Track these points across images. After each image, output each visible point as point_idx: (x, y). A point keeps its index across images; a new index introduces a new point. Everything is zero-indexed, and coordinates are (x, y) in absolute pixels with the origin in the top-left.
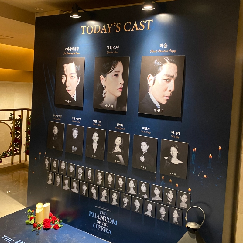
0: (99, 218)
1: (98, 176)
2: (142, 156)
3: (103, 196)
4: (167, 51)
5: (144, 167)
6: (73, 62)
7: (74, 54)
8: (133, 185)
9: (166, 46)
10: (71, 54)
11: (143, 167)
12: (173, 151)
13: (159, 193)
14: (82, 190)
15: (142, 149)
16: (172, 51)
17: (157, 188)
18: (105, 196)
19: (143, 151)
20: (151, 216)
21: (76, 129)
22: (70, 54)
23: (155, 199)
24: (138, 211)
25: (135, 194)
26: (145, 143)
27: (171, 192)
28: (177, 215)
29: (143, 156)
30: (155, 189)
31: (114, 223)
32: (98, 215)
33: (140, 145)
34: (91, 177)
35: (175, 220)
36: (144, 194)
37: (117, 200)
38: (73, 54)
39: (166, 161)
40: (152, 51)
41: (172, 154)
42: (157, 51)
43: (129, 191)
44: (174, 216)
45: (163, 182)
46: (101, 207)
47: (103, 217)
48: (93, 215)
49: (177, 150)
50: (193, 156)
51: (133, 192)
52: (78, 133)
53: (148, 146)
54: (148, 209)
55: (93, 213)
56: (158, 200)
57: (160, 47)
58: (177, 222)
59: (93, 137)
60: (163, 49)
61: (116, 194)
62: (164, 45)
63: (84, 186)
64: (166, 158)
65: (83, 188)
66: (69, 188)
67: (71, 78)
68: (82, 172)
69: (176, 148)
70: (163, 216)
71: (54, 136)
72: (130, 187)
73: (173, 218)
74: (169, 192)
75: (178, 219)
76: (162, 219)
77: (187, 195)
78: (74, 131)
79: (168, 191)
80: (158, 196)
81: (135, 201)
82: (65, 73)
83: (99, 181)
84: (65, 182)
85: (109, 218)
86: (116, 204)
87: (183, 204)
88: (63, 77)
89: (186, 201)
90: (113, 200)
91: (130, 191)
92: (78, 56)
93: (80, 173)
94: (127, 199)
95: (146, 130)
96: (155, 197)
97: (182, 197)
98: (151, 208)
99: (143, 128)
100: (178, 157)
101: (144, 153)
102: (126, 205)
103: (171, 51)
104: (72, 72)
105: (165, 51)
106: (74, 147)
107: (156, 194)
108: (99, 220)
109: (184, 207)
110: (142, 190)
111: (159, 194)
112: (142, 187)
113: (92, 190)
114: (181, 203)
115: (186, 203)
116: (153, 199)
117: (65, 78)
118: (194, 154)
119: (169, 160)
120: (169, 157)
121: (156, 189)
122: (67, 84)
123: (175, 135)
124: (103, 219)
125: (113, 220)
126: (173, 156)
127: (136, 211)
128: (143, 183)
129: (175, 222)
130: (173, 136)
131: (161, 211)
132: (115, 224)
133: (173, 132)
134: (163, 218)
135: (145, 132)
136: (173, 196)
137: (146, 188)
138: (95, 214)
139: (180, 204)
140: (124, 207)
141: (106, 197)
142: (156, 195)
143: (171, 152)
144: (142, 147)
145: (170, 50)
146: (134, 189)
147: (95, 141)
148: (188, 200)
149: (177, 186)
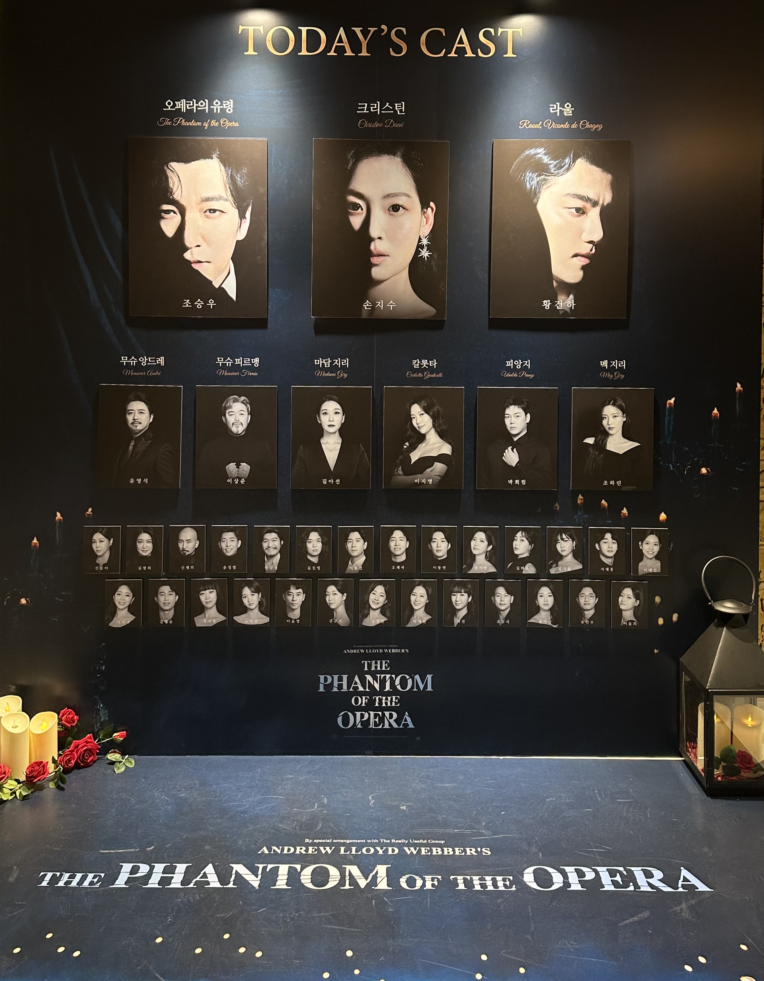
0: (361, 689)
1: (349, 545)
2: (510, 448)
3: (374, 606)
4: (574, 126)
5: (517, 482)
6: (214, 156)
7: (214, 123)
8: (486, 543)
9: (568, 110)
10: (199, 124)
11: (514, 482)
12: (611, 418)
13: (571, 550)
14: (285, 607)
15: (509, 428)
16: (592, 126)
17: (564, 536)
18: (381, 605)
19: (514, 432)
20: (550, 624)
21: (243, 398)
22: (193, 123)
23: (560, 569)
24: (508, 622)
25: (493, 570)
26: (516, 407)
27: (608, 536)
28: (633, 599)
29: (512, 450)
30: (559, 538)
31: (422, 687)
32: (357, 679)
33: (503, 416)
34: (320, 555)
35: (628, 615)
36: (524, 562)
37: (428, 608)
38: (206, 125)
39: (591, 450)
40: (525, 124)
41: (607, 427)
42: (542, 125)
43: (471, 566)
44: (622, 607)
45: (579, 513)
46: (365, 649)
47: (375, 679)
48: (336, 684)
49: (620, 413)
50: (666, 421)
51: (485, 568)
52: (250, 413)
53: (528, 415)
54: (541, 605)
55: (336, 677)
56: (569, 570)
57: (552, 111)
58: (632, 622)
59: (322, 416)
60: (562, 119)
61: (424, 587)
62: (562, 106)
63: (293, 590)
64: (590, 441)
65: (290, 598)
66: (222, 618)
67: (207, 217)
68: (279, 547)
69: (620, 407)
70: (589, 614)
71: (131, 438)
72: (475, 552)
73: (621, 610)
74: (603, 538)
75: (636, 610)
76: (587, 622)
77: (658, 534)
78: (230, 407)
79: (600, 537)
80: (570, 558)
81: (494, 594)
82: (177, 196)
83: (353, 563)
84: (202, 598)
85: (399, 677)
86: (424, 621)
87: (649, 561)
88: (168, 212)
89: (656, 553)
90: (412, 611)
91: (474, 565)
92: (231, 132)
93: (272, 552)
94: (466, 595)
95: (519, 367)
96: (560, 563)
97: (644, 542)
98: (551, 601)
99: (509, 363)
100: (627, 434)
101: (515, 439)
102: (464, 612)
103: (588, 126)
104: (210, 195)
105: (566, 126)
106: (238, 466)
107: (564, 554)
108: (361, 694)
109: (651, 570)
110: (516, 552)
111: (573, 551)
112: (514, 543)
113: (327, 599)
114: (641, 560)
115: (657, 557)
116: (553, 571)
117: (178, 217)
118: (669, 415)
119: (600, 445)
120: (600, 437)
121: (562, 539)
122: (189, 239)
123: (611, 369)
124: (377, 686)
125: (417, 677)
126: (610, 432)
127: (501, 621)
128: (518, 530)
129: (628, 622)
130: (604, 375)
131: (582, 601)
132: (426, 687)
133: (605, 363)
134: (590, 620)
135: (516, 375)
136: (615, 547)
137: (530, 544)
138: (345, 677)
139: (640, 564)
140: (457, 621)
141: (383, 610)
142: (561, 557)
143: (605, 422)
144: (507, 421)
145: (585, 123)
146: (489, 557)
147: (332, 430)
148: (661, 548)
149: (624, 514)
